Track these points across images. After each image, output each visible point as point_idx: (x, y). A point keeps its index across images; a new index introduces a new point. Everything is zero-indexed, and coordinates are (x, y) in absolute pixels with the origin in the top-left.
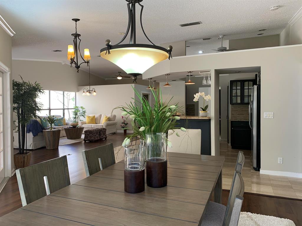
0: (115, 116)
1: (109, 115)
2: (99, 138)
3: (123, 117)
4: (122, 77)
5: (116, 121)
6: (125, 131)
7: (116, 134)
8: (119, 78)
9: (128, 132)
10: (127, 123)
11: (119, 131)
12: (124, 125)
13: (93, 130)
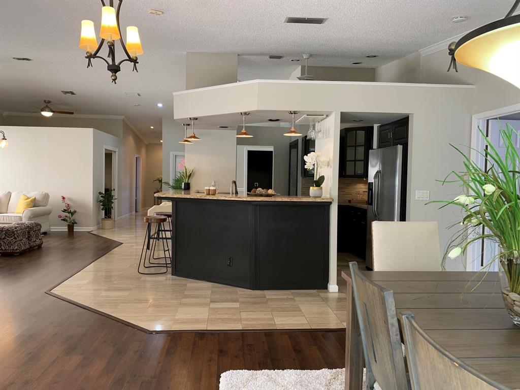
0: (46, 196)
1: (34, 194)
2: (28, 246)
3: (64, 198)
4: (52, 111)
5: (48, 207)
6: (71, 228)
7: (49, 234)
8: (47, 114)
9: (76, 229)
10: (75, 212)
11: (54, 229)
12: (67, 214)
13: (16, 228)
